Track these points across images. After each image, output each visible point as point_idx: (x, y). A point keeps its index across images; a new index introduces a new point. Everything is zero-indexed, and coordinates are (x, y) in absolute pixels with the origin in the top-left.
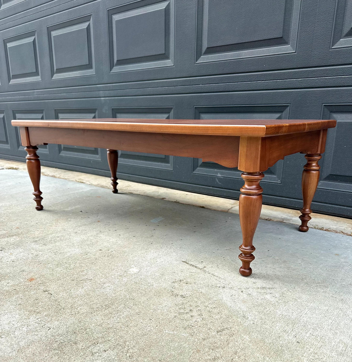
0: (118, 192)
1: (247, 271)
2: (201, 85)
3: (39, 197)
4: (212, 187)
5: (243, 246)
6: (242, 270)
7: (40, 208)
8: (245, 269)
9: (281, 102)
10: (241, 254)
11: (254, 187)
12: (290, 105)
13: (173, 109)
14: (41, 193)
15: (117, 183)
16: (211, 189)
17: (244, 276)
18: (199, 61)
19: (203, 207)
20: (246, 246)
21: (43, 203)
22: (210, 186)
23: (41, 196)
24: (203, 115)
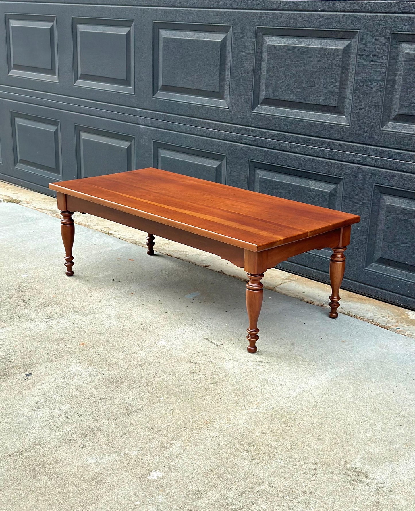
1: (253, 349)
3: (70, 263)
5: (249, 329)
6: (249, 347)
7: (70, 274)
8: (251, 347)
9: (336, 174)
10: (248, 335)
11: (256, 284)
12: (344, 179)
13: (226, 157)
14: (73, 258)
15: (154, 243)
17: (250, 353)
18: (256, 111)
20: (251, 329)
21: (73, 268)
23: (72, 261)
24: (259, 171)
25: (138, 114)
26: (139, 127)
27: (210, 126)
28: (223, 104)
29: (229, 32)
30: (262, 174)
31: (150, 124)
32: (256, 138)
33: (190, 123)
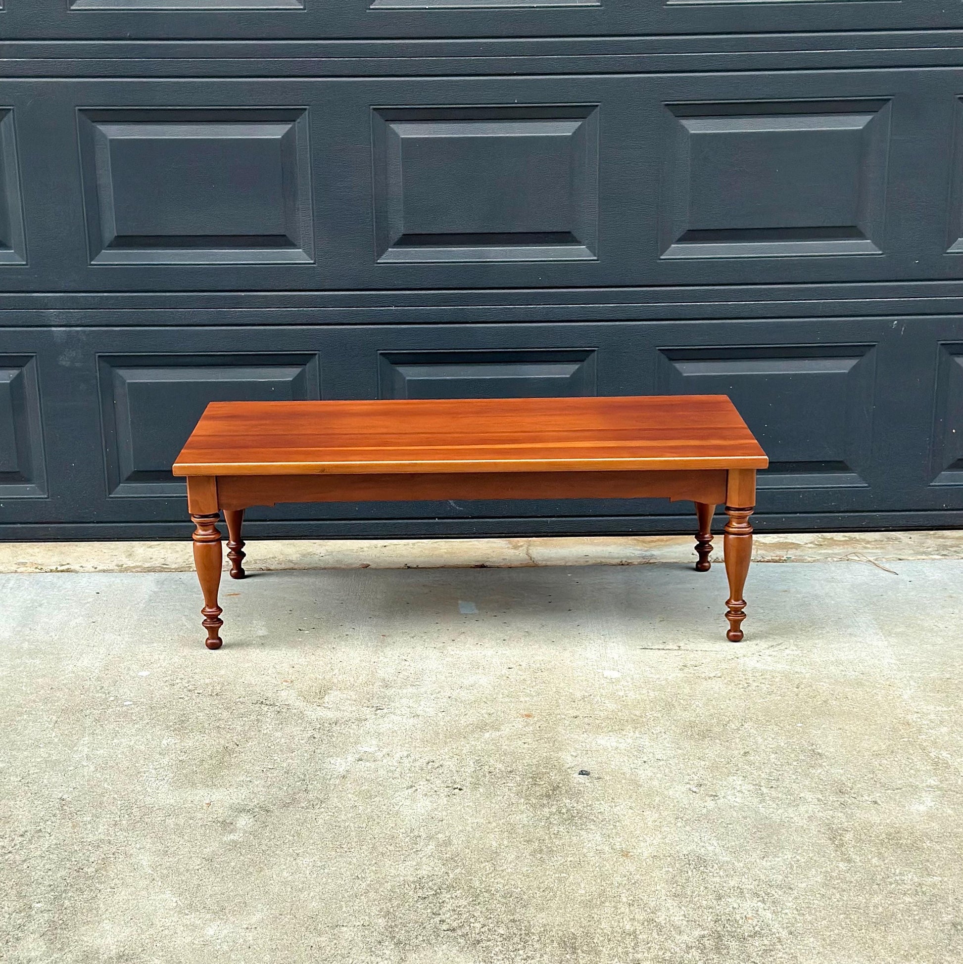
0: (246, 573)
1: (737, 634)
2: (393, 308)
4: (439, 518)
7: (215, 644)
8: (733, 632)
10: (728, 612)
12: (598, 349)
13: (317, 356)
14: (219, 610)
15: (244, 555)
16: (437, 523)
17: (733, 642)
18: (385, 259)
19: (483, 566)
22: (434, 518)
23: (219, 617)
24: (400, 368)
25: (45, 305)
26: (51, 330)
27: (268, 302)
28: (297, 256)
29: (298, 120)
30: (412, 373)
31: (84, 322)
32: (392, 310)
33: (208, 303)
